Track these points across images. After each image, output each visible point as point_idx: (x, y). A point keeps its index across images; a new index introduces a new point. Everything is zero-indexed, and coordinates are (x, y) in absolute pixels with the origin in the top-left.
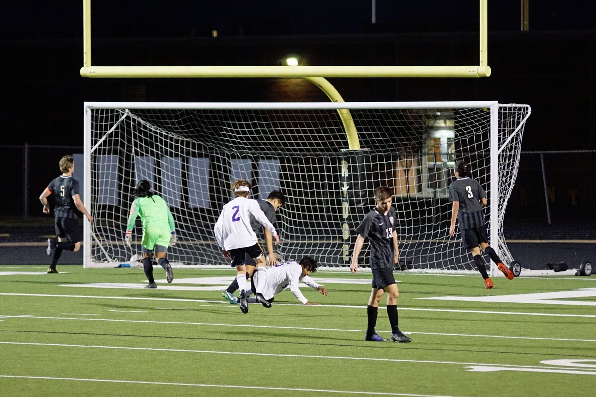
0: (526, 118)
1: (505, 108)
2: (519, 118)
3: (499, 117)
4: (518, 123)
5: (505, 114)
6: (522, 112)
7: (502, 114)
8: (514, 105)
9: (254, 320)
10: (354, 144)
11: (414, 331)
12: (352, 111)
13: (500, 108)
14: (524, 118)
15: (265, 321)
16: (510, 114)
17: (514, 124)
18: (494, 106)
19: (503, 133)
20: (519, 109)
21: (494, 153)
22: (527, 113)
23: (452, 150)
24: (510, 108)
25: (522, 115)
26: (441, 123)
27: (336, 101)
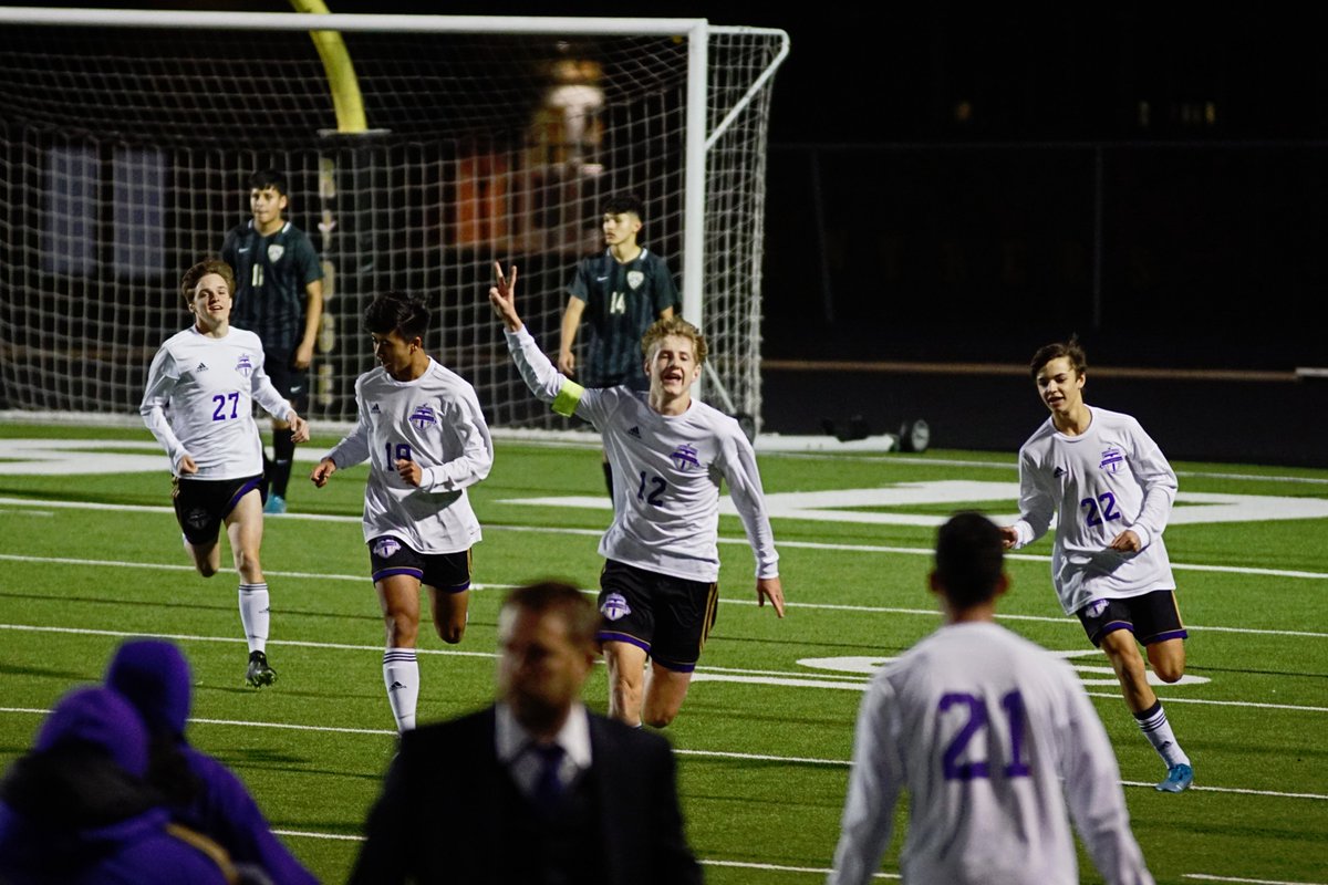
0: (776, 63)
1: (725, 37)
2: (758, 62)
3: (711, 61)
4: (757, 74)
5: (723, 52)
6: (766, 46)
7: (717, 50)
8: (747, 30)
9: (96, 548)
10: (352, 119)
11: (490, 582)
12: (350, 38)
13: (713, 38)
14: (770, 60)
15: (122, 552)
16: (736, 52)
17: (745, 79)
18: (699, 32)
19: (718, 104)
20: (760, 39)
21: (698, 145)
22: (779, 49)
24: (737, 38)
25: (765, 56)
27: (308, 11)
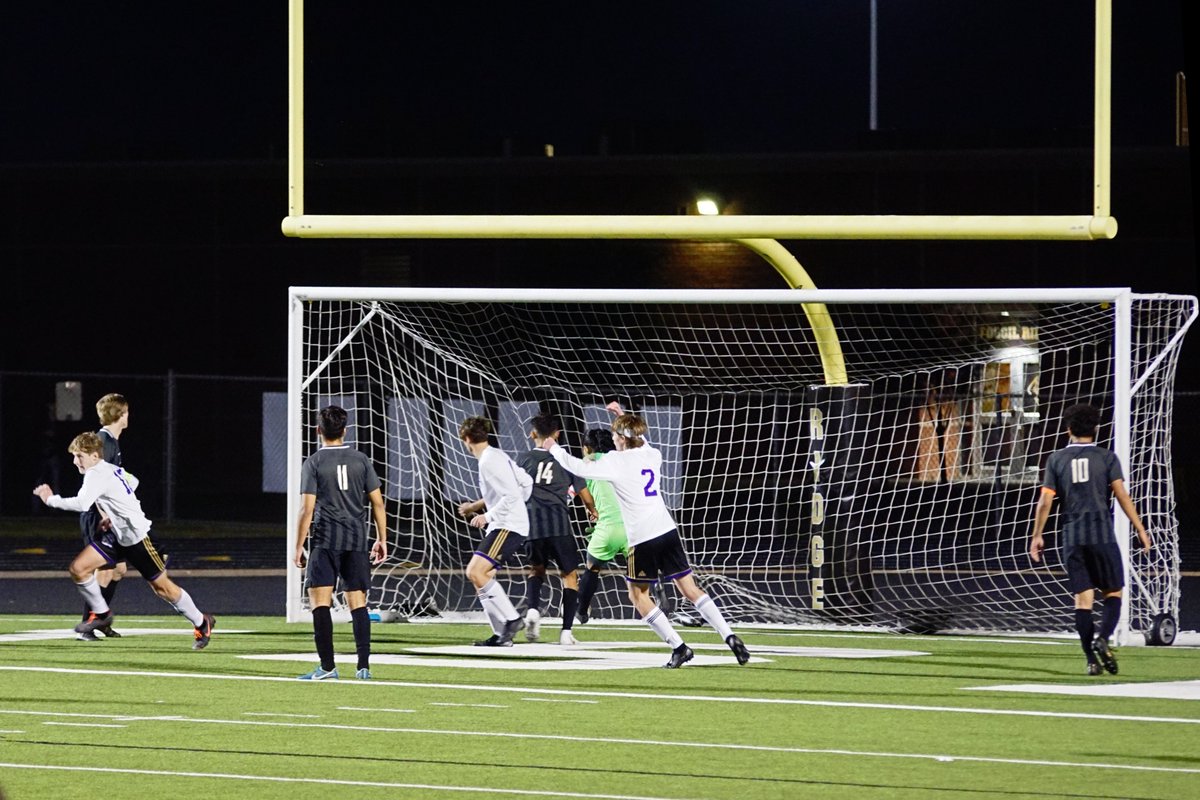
0: (1188, 324)
1: (1146, 303)
2: (1173, 323)
3: (1134, 322)
4: (1172, 332)
5: (1145, 314)
6: (1181, 310)
7: (1139, 315)
8: (1164, 296)
9: (633, 730)
10: (836, 374)
11: (958, 755)
12: (833, 308)
13: (1136, 303)
14: (1183, 322)
15: (655, 733)
16: (1155, 315)
17: (1161, 337)
18: (1122, 298)
19: (1141, 357)
20: (1175, 304)
21: (1124, 392)
22: (1191, 312)
23: (1035, 388)
24: (1155, 303)
25: (1179, 318)
26: (1010, 333)
27: (800, 287)
